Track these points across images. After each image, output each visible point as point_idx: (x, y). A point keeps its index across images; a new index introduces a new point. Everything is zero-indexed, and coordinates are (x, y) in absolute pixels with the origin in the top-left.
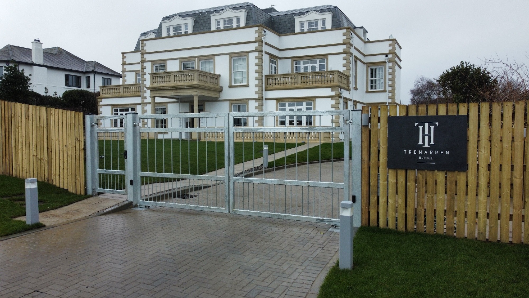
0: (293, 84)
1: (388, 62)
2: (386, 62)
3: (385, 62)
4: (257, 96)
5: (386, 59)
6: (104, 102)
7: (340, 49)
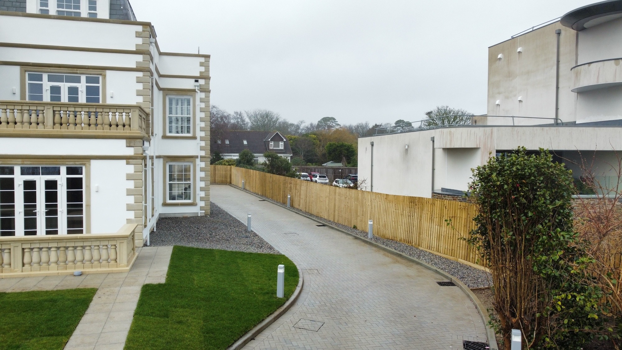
0: (34, 125)
1: (199, 92)
2: (197, 91)
3: (194, 91)
5: (195, 86)
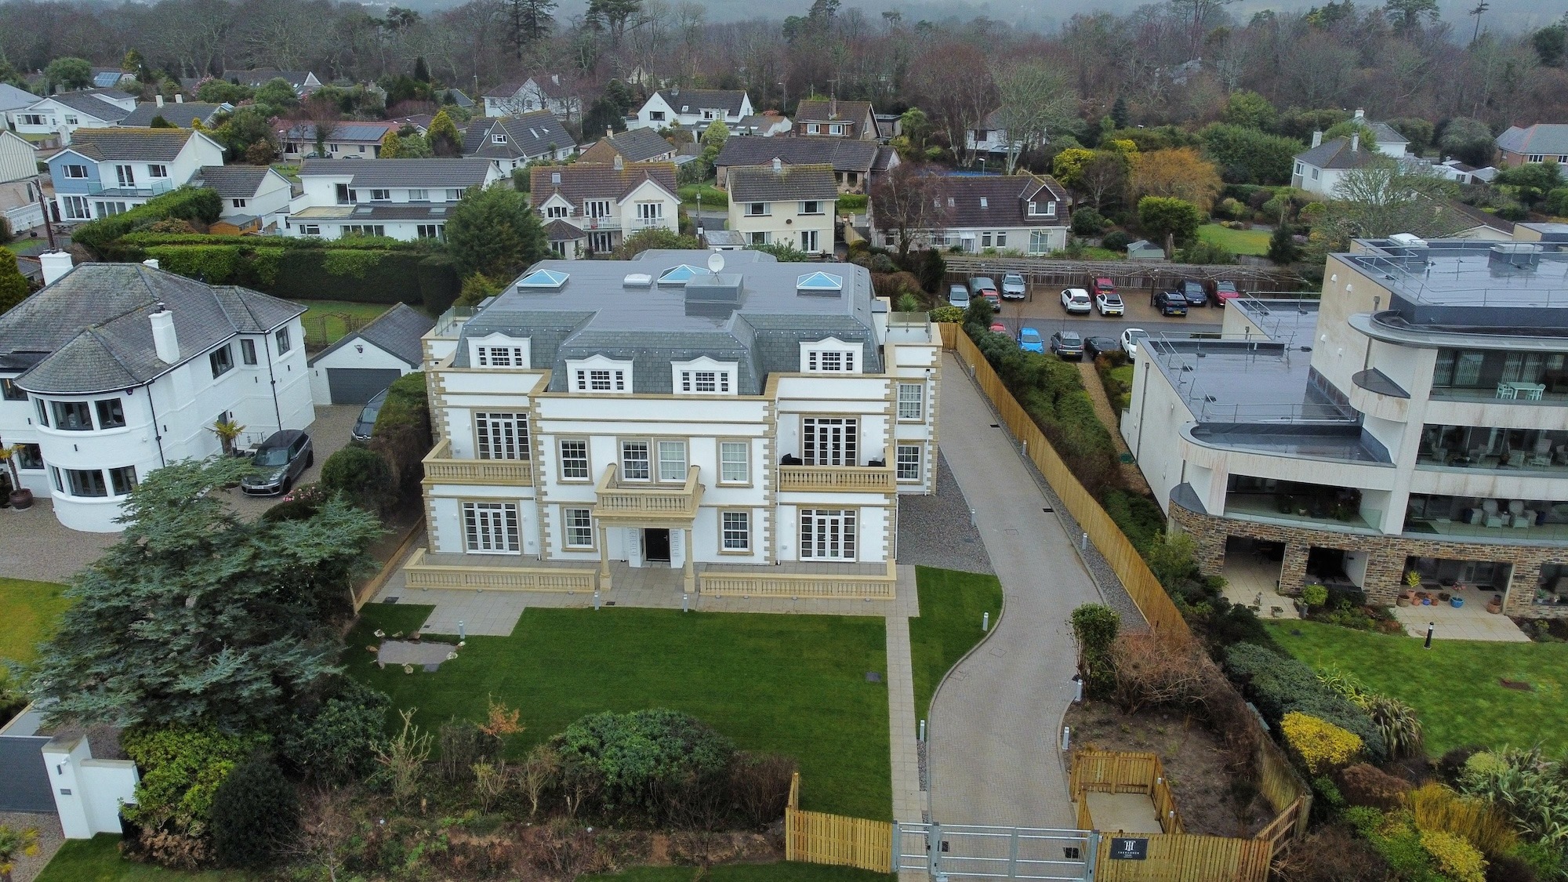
1: (929, 380)
3: (925, 379)
4: (767, 503)
5: (927, 375)
6: (438, 490)
7: (880, 407)
